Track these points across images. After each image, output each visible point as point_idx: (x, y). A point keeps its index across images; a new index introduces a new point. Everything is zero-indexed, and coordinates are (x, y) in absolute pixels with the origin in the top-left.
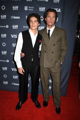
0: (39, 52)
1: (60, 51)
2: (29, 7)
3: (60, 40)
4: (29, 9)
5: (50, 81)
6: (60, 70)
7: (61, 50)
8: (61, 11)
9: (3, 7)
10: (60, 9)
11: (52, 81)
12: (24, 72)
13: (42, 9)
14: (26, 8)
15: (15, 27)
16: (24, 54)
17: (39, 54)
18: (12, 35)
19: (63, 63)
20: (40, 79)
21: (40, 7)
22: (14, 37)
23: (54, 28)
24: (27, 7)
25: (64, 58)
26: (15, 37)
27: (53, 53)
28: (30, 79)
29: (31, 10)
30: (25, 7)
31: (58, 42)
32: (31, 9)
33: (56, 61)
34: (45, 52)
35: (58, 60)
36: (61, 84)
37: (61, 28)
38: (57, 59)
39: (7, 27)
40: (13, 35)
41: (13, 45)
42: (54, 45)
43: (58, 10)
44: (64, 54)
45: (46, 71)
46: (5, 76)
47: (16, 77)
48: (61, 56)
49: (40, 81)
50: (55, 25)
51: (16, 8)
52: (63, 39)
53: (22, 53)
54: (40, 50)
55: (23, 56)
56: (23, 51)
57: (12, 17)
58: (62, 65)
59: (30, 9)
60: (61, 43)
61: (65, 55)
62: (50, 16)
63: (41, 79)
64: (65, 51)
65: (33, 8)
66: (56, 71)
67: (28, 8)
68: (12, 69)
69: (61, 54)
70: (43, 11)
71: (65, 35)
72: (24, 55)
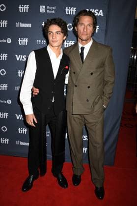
0: (65, 86)
1: (102, 85)
2: (48, 7)
3: (102, 65)
4: (48, 11)
5: (85, 138)
6: (101, 118)
7: (104, 83)
8: (103, 14)
9: (3, 6)
10: (101, 11)
11: (88, 138)
12: (36, 122)
13: (71, 11)
14: (42, 9)
15: (23, 41)
16: (38, 90)
17: (65, 90)
18: (17, 56)
19: (107, 106)
20: (66, 134)
21: (67, 8)
22: (21, 60)
23: (90, 43)
24: (44, 7)
25: (110, 97)
26: (23, 59)
27: (89, 87)
28: (48, 133)
29: (50, 12)
30: (41, 7)
31: (98, 68)
32: (52, 10)
33: (94, 102)
34: (76, 86)
35: (98, 100)
36: (104, 143)
37: (103, 44)
38: (96, 98)
39: (9, 41)
40: (20, 56)
41: (19, 73)
42: (92, 74)
43: (98, 12)
44: (108, 89)
45: (77, 120)
46: (4, 129)
47: (24, 131)
48: (103, 93)
49: (66, 138)
50: (93, 39)
51: (25, 8)
52: (106, 63)
53: (35, 89)
54: (66, 82)
55: (37, 94)
56: (36, 84)
57: (17, 25)
58: (105, 109)
59: (50, 10)
60: (104, 70)
61: (111, 91)
62: (84, 22)
63: (68, 135)
64: (111, 84)
65: (54, 8)
66: (95, 120)
67: (46, 9)
68: (17, 115)
69: (104, 90)
70: (72, 14)
71: (111, 57)
72: (38, 92)
